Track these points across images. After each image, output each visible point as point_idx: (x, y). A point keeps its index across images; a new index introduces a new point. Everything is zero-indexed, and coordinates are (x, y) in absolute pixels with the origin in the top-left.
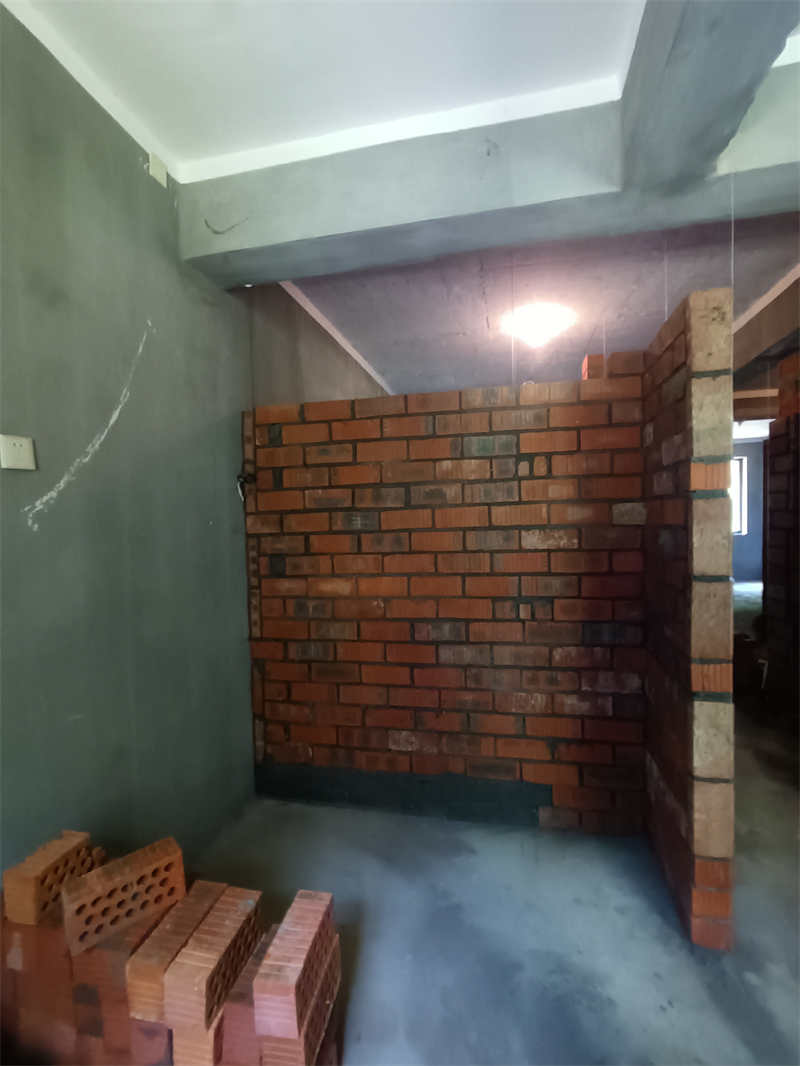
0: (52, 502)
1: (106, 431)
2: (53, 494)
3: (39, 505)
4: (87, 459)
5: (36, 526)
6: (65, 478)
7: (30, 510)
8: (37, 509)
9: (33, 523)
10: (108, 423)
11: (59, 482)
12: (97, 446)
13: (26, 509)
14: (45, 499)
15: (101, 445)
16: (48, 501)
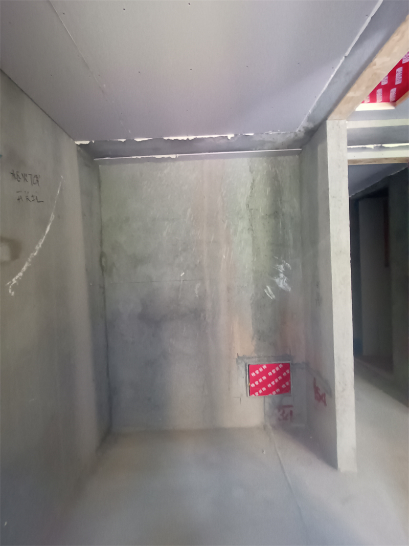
0: (20, 278)
1: (44, 237)
2: (21, 274)
3: (14, 281)
4: (35, 254)
5: (13, 293)
6: (26, 265)
7: (10, 284)
8: (13, 283)
9: (12, 291)
10: (45, 232)
11: (23, 267)
12: (40, 246)
13: (8, 284)
14: (17, 277)
15: (42, 245)
16: (18, 278)
